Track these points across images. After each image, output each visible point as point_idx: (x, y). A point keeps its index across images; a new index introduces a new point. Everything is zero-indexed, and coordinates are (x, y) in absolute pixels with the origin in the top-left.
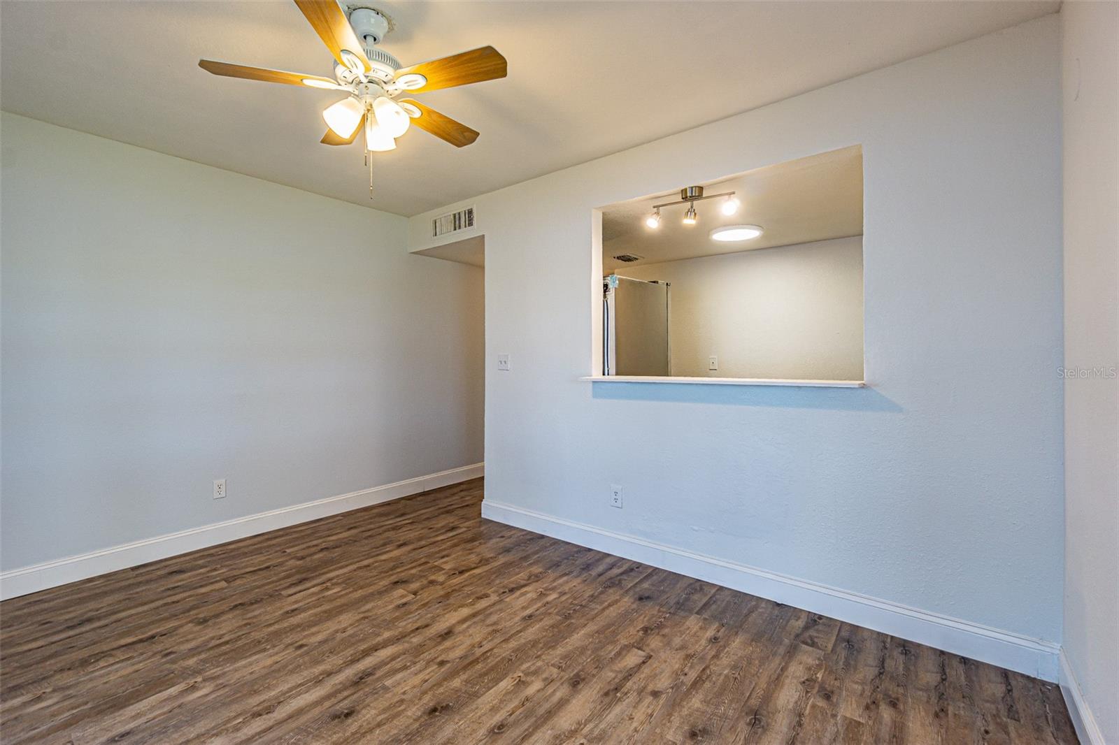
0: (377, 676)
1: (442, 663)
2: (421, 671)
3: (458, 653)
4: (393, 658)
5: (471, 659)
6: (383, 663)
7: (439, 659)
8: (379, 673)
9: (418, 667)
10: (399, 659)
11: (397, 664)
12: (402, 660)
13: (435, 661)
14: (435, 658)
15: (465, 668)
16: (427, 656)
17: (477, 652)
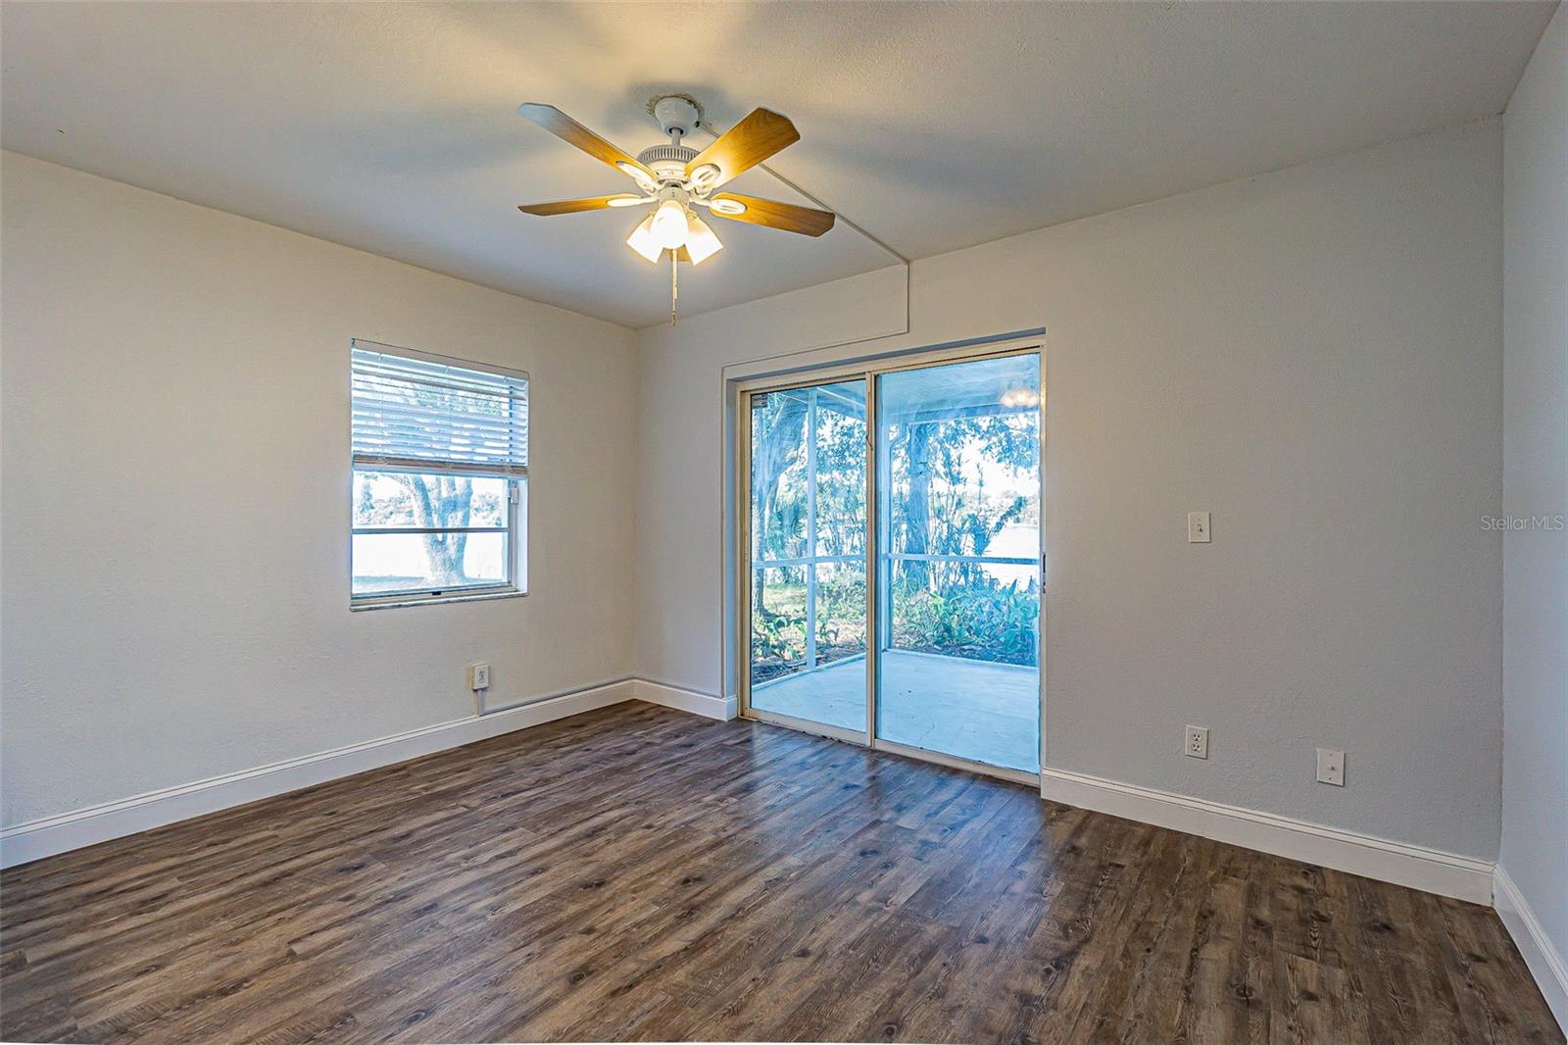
0: (672, 916)
1: (589, 931)
2: (618, 921)
3: (565, 946)
4: (657, 938)
5: (547, 937)
6: (671, 930)
7: (592, 936)
8: (670, 919)
9: (622, 927)
10: (649, 936)
11: (650, 931)
12: (646, 935)
13: (599, 934)
14: (598, 938)
15: (559, 925)
16: (611, 941)
17: (538, 946)
